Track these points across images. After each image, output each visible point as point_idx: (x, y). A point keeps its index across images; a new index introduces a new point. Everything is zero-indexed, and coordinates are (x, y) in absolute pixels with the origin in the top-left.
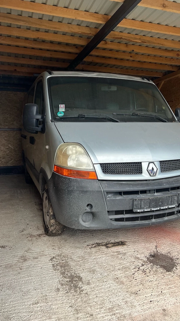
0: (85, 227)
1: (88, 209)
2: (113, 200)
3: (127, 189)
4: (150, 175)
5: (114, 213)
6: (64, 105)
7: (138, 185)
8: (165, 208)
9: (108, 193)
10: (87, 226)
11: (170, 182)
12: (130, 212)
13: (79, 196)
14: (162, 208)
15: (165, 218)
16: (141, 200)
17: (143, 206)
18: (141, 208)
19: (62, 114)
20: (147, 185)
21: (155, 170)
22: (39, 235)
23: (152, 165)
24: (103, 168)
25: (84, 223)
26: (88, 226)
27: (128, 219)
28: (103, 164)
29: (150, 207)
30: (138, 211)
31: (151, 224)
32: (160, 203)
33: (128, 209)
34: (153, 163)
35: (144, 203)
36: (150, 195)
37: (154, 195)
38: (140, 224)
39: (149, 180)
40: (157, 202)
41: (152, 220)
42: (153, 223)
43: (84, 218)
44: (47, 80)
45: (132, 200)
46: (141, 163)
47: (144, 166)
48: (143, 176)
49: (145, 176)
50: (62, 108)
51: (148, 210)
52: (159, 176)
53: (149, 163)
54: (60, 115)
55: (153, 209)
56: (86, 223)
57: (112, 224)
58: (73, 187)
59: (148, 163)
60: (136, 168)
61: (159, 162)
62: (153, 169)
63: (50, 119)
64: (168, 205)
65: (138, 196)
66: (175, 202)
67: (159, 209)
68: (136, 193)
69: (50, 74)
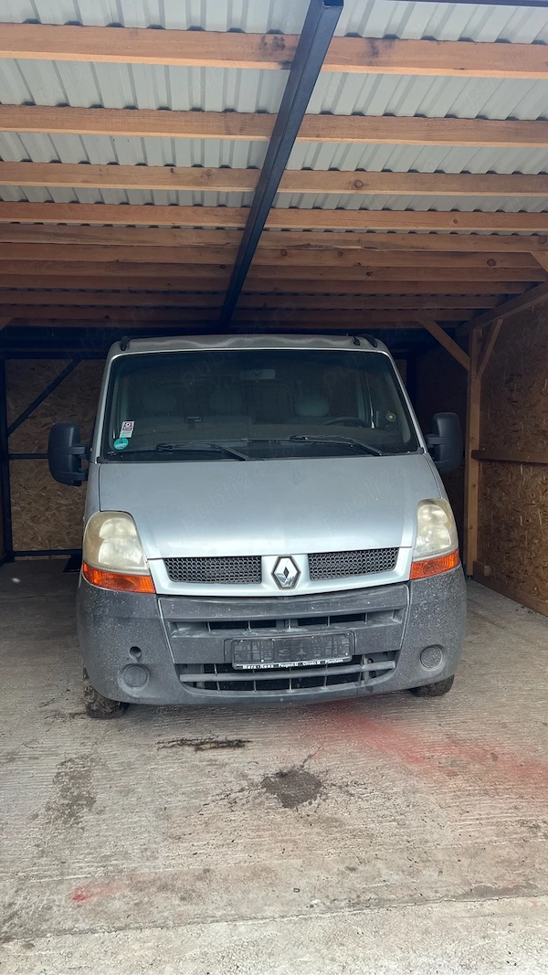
0: (131, 697)
1: (133, 659)
2: (186, 641)
3: (217, 617)
4: (280, 586)
5: (202, 669)
6: (133, 423)
7: (246, 607)
8: (312, 663)
9: (175, 624)
10: (134, 696)
11: (329, 603)
12: (226, 668)
13: (113, 629)
14: (306, 663)
15: (322, 688)
16: (251, 642)
17: (256, 657)
18: (252, 661)
19: (125, 444)
20: (269, 608)
21: (292, 573)
22: (73, 716)
23: (285, 563)
24: (171, 568)
25: (130, 689)
26: (137, 696)
27: (226, 686)
28: (171, 559)
29: (273, 660)
30: (245, 667)
31: (282, 700)
32: (302, 652)
33: (221, 661)
34: (290, 558)
35: (259, 649)
36: (275, 631)
37: (284, 632)
38: (253, 698)
39: (276, 597)
40: (291, 648)
41: (287, 691)
42: (288, 700)
43: (129, 678)
44: (110, 365)
45: (228, 643)
46: (260, 557)
47: (268, 564)
48: (263, 588)
49: (268, 588)
50: (127, 431)
51: (269, 667)
52: (304, 587)
53: (280, 558)
54: (119, 446)
55: (281, 665)
56: (135, 689)
57: (186, 694)
58: (102, 609)
59: (276, 558)
60: (249, 567)
61: (306, 556)
62: (286, 572)
63: (98, 454)
64: (324, 656)
65: (245, 633)
66: (343, 652)
67: (296, 664)
68: (241, 625)
69: (123, 348)
